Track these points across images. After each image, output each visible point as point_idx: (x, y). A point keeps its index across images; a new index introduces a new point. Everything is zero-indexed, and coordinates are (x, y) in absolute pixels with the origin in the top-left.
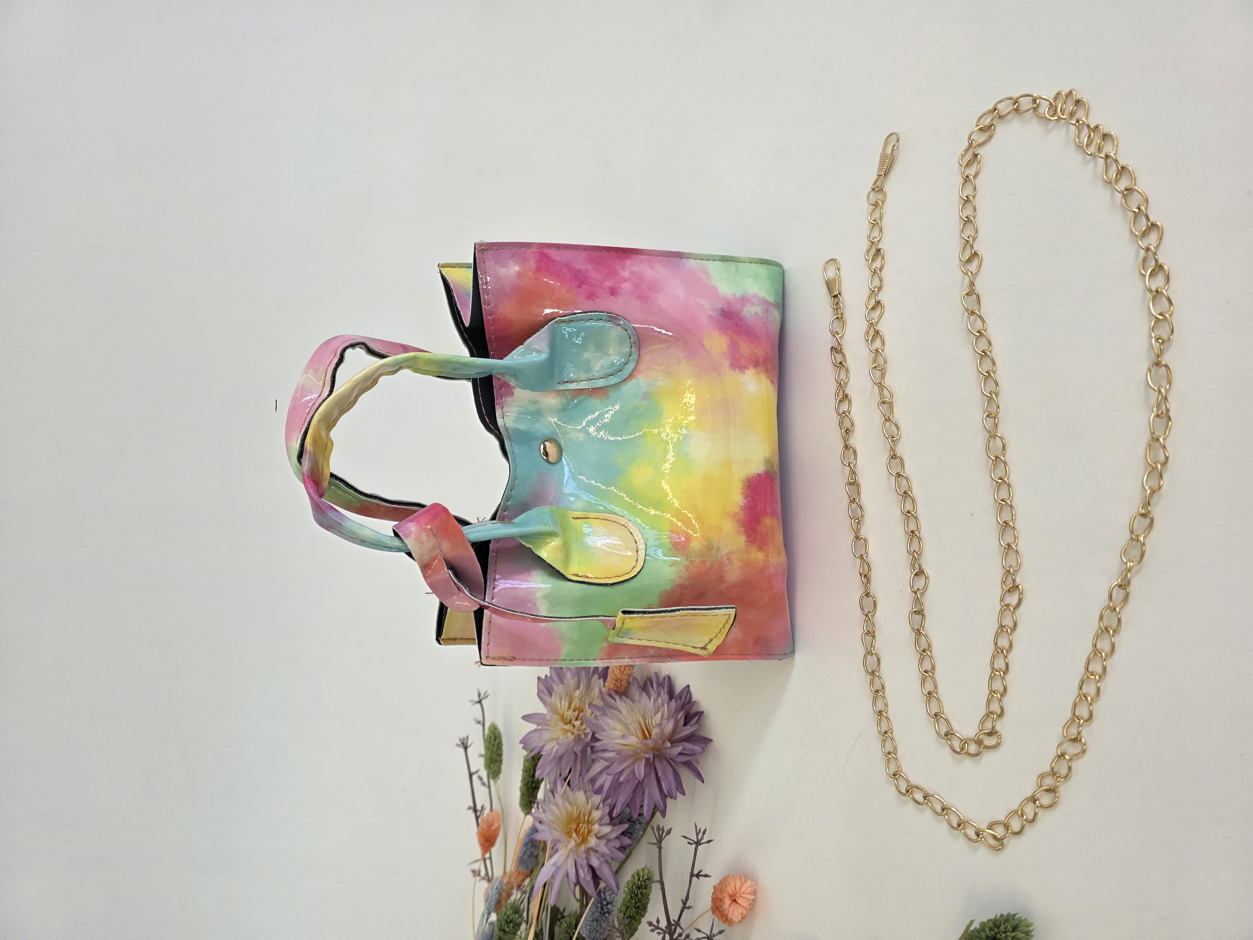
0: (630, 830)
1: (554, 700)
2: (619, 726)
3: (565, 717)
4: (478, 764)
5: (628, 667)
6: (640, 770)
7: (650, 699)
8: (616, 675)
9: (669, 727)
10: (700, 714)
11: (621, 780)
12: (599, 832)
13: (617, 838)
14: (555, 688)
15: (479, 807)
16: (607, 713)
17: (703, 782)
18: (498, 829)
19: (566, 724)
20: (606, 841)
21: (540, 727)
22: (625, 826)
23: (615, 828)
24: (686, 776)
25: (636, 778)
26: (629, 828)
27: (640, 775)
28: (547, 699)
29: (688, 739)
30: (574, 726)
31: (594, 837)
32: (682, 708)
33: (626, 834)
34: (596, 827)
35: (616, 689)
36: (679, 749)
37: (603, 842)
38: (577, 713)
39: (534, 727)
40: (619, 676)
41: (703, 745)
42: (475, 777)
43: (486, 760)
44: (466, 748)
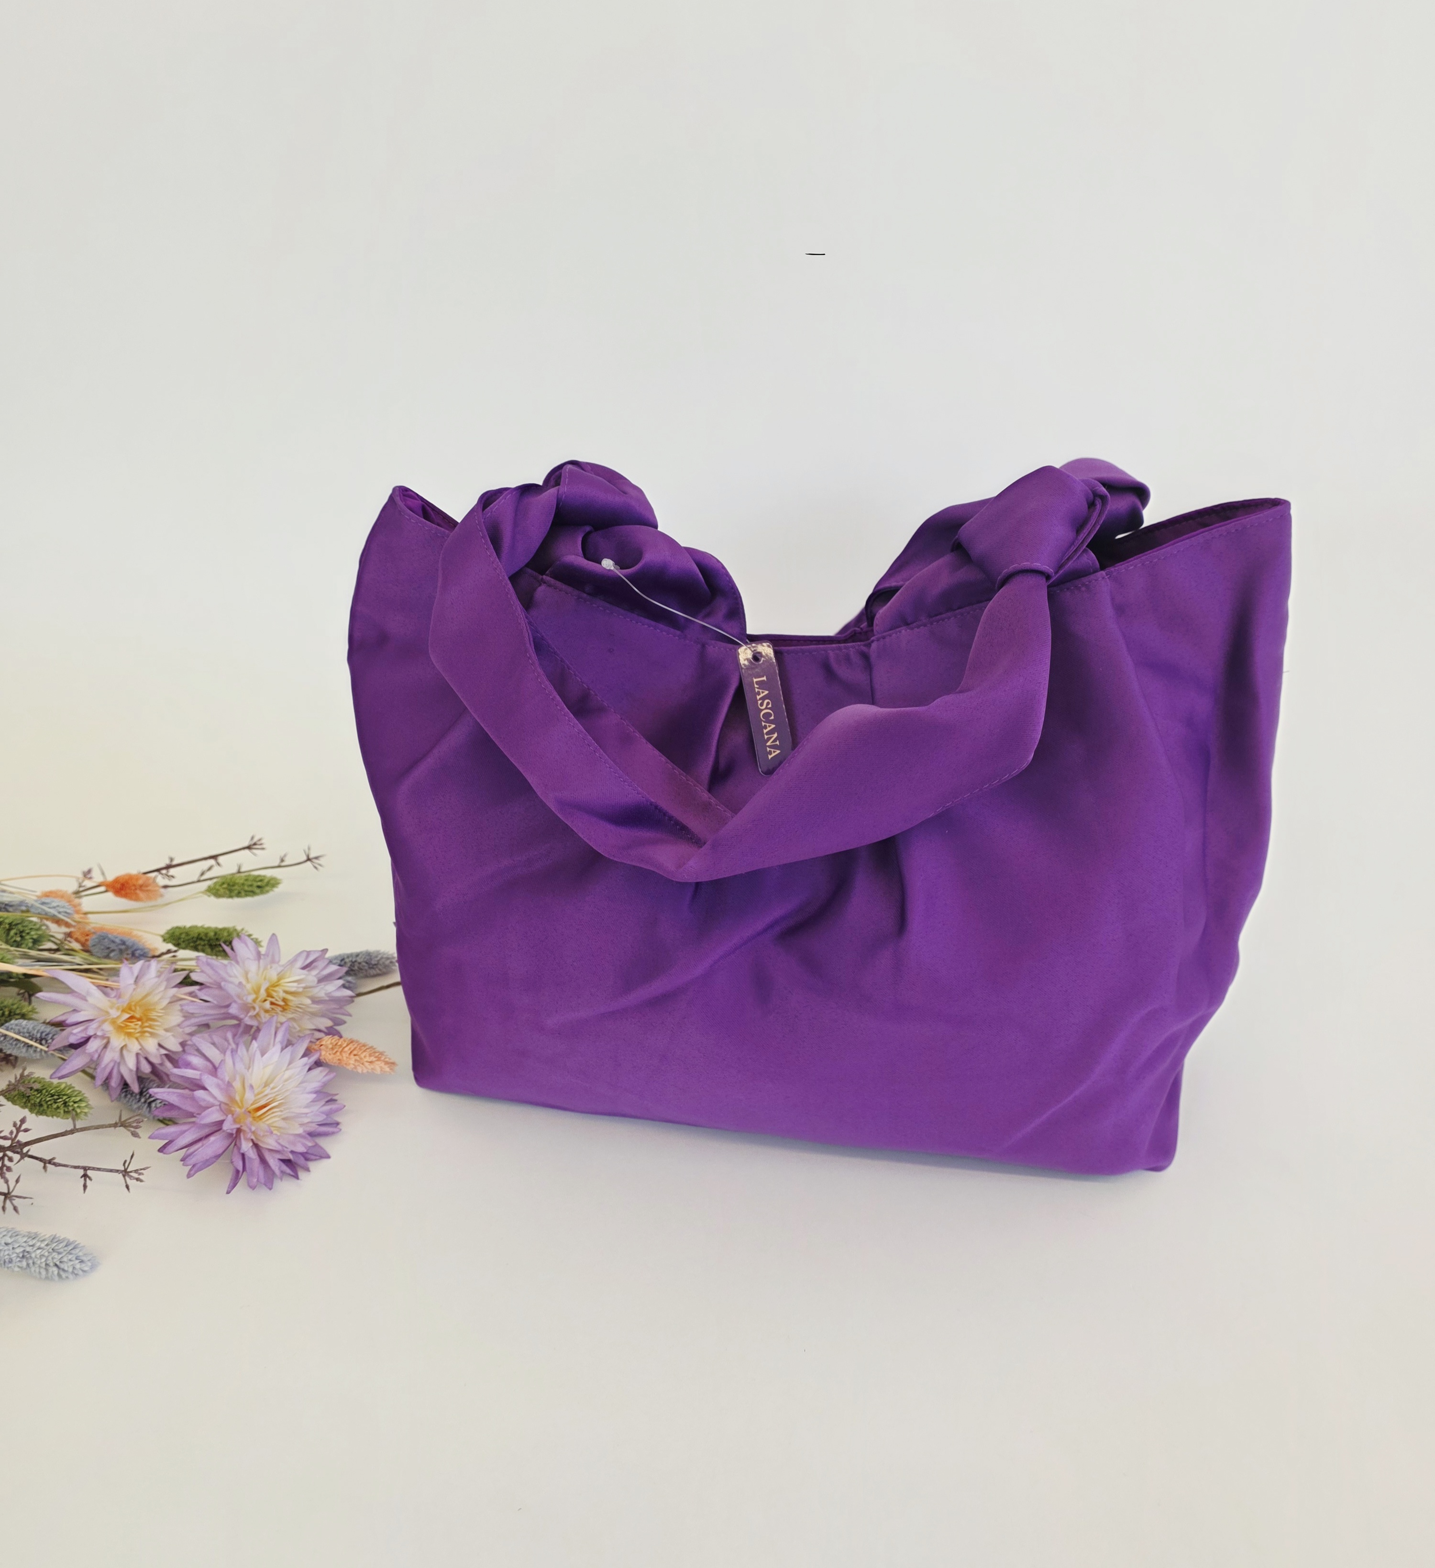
1: (298, 973)
3: (275, 989)
4: (227, 867)
19: (266, 990)
20: (118, 1060)
23: (133, 1074)
28: (299, 964)
30: (264, 1001)
33: (124, 1087)
34: (135, 1045)
37: (116, 1056)
38: (281, 1003)
42: (212, 862)
43: (233, 875)
44: (249, 848)
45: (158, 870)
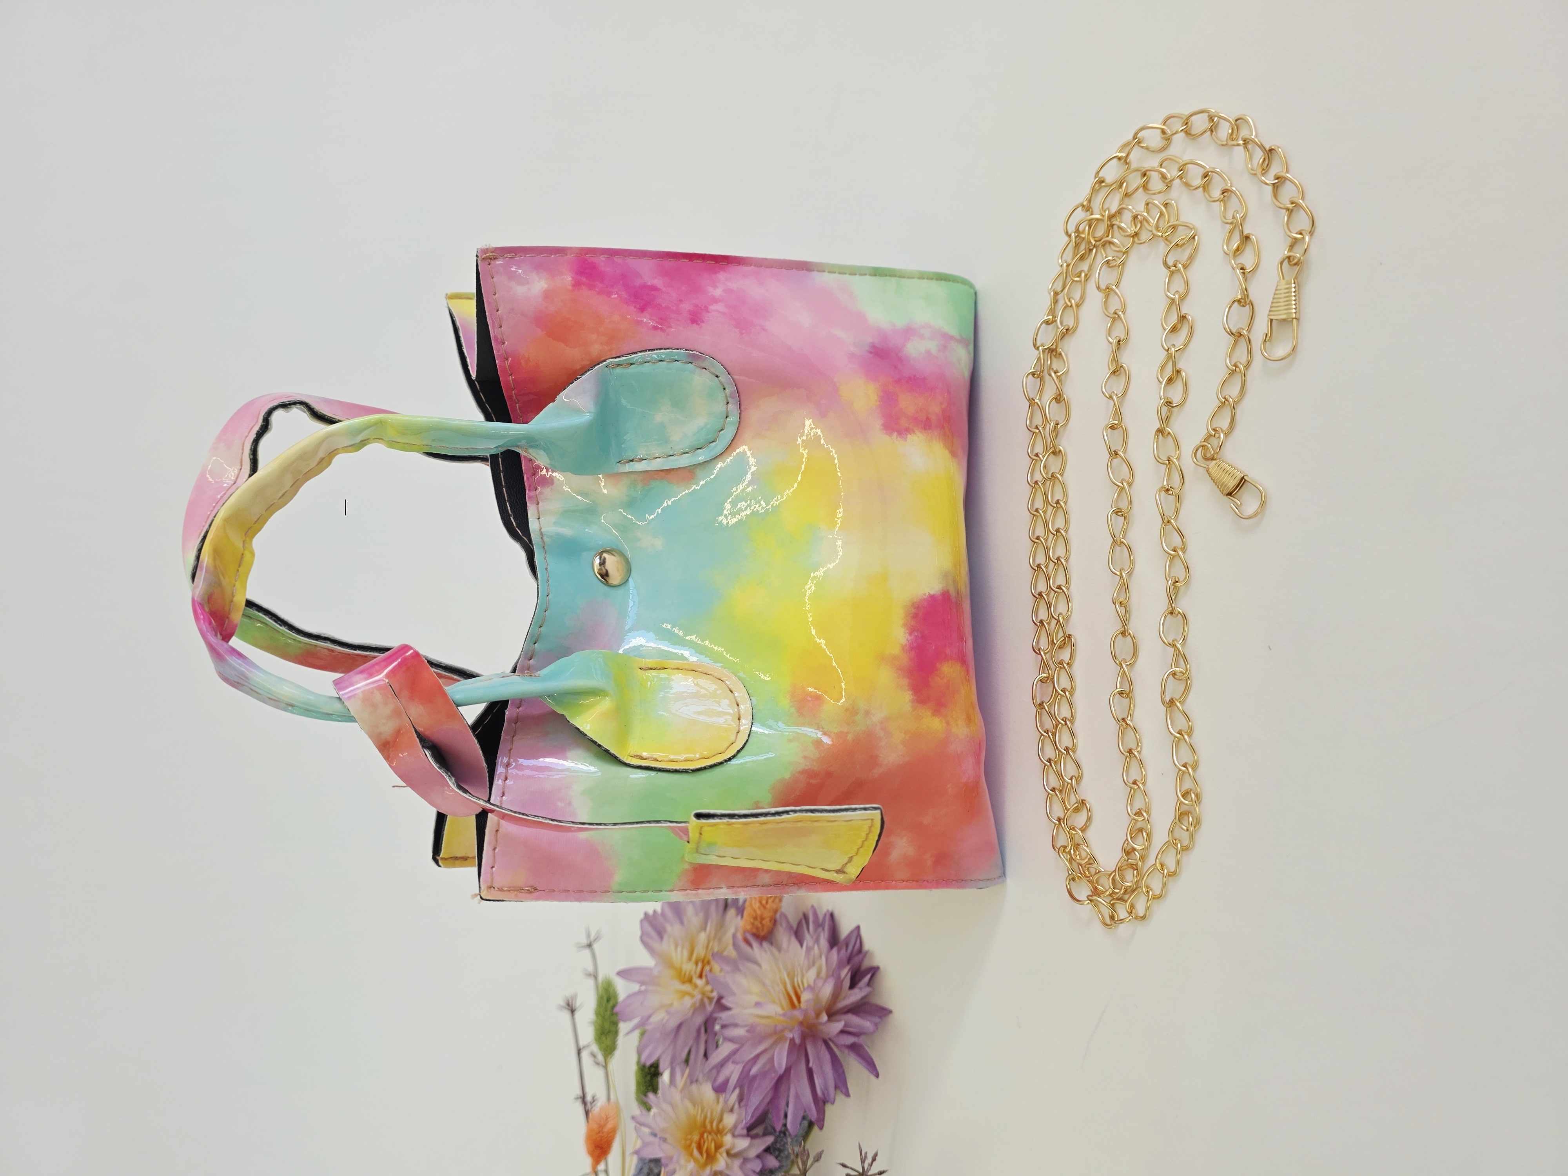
0: (778, 1145)
1: (666, 946)
2: (755, 988)
3: (683, 974)
4: (587, 1035)
5: (772, 899)
6: (781, 1058)
7: (802, 945)
8: (755, 911)
9: (827, 990)
10: (874, 971)
11: (754, 1071)
12: (733, 1146)
13: (758, 1156)
14: (669, 928)
15: (589, 1098)
16: (741, 967)
17: (877, 1076)
18: (614, 1131)
19: (684, 982)
20: (741, 1160)
21: (643, 988)
22: (770, 1140)
23: (756, 1141)
24: (854, 1068)
25: (775, 1071)
26: (775, 1142)
27: (780, 1064)
28: (656, 945)
29: (857, 1009)
30: (696, 986)
31: (725, 1155)
32: (849, 961)
33: (772, 1151)
34: (728, 1139)
35: (754, 931)
36: (838, 1026)
37: (737, 1163)
38: (700, 966)
39: (635, 987)
40: (759, 912)
41: (877, 1020)
42: (585, 1054)
43: (596, 1030)
44: (573, 1011)
45: (587, 1113)
